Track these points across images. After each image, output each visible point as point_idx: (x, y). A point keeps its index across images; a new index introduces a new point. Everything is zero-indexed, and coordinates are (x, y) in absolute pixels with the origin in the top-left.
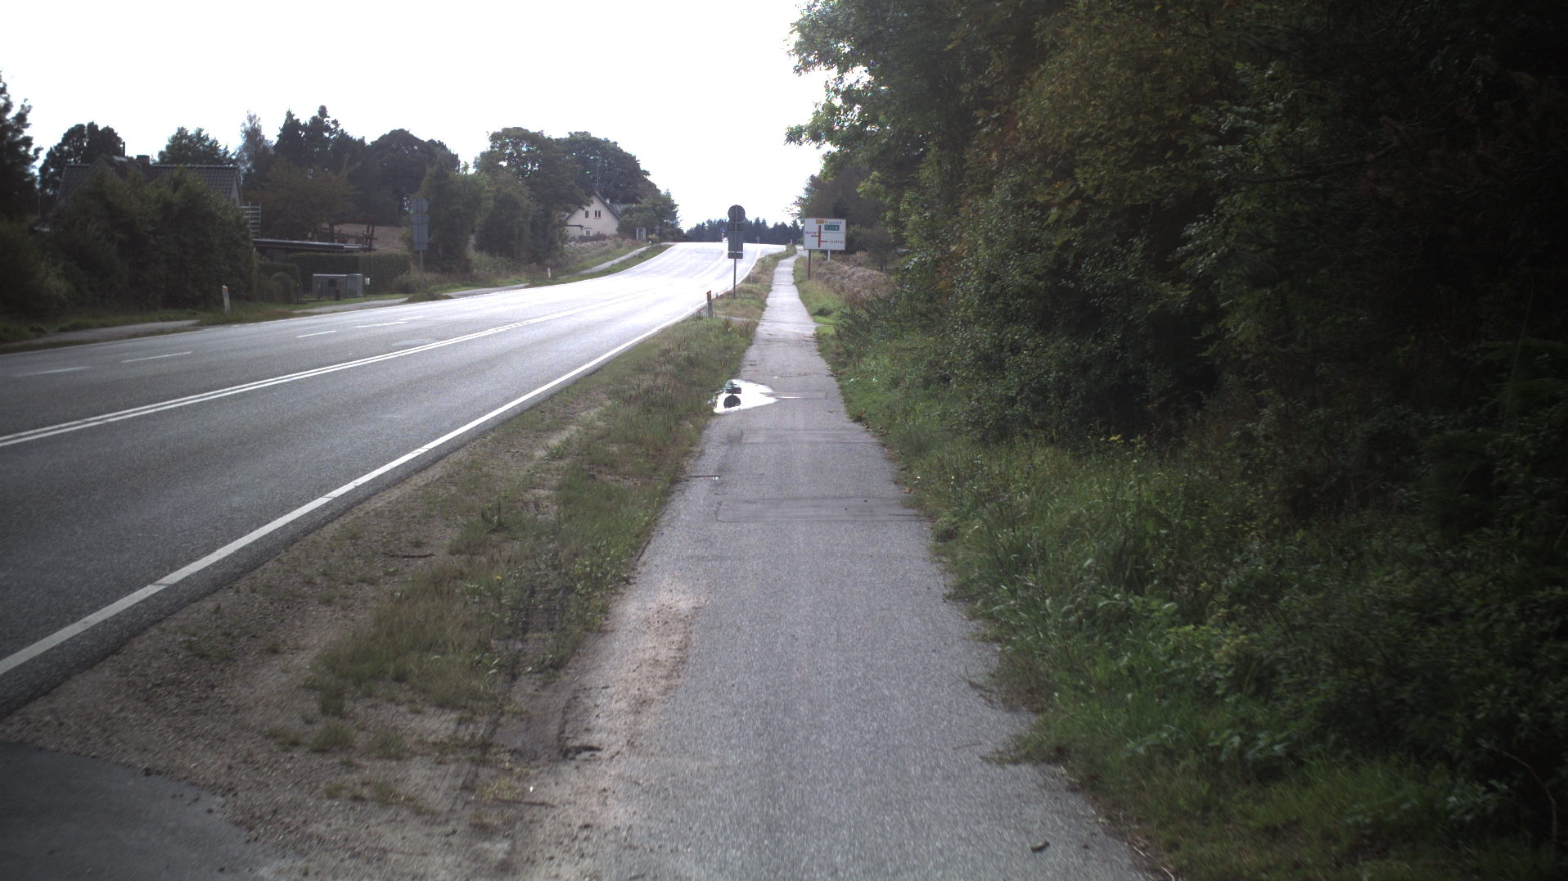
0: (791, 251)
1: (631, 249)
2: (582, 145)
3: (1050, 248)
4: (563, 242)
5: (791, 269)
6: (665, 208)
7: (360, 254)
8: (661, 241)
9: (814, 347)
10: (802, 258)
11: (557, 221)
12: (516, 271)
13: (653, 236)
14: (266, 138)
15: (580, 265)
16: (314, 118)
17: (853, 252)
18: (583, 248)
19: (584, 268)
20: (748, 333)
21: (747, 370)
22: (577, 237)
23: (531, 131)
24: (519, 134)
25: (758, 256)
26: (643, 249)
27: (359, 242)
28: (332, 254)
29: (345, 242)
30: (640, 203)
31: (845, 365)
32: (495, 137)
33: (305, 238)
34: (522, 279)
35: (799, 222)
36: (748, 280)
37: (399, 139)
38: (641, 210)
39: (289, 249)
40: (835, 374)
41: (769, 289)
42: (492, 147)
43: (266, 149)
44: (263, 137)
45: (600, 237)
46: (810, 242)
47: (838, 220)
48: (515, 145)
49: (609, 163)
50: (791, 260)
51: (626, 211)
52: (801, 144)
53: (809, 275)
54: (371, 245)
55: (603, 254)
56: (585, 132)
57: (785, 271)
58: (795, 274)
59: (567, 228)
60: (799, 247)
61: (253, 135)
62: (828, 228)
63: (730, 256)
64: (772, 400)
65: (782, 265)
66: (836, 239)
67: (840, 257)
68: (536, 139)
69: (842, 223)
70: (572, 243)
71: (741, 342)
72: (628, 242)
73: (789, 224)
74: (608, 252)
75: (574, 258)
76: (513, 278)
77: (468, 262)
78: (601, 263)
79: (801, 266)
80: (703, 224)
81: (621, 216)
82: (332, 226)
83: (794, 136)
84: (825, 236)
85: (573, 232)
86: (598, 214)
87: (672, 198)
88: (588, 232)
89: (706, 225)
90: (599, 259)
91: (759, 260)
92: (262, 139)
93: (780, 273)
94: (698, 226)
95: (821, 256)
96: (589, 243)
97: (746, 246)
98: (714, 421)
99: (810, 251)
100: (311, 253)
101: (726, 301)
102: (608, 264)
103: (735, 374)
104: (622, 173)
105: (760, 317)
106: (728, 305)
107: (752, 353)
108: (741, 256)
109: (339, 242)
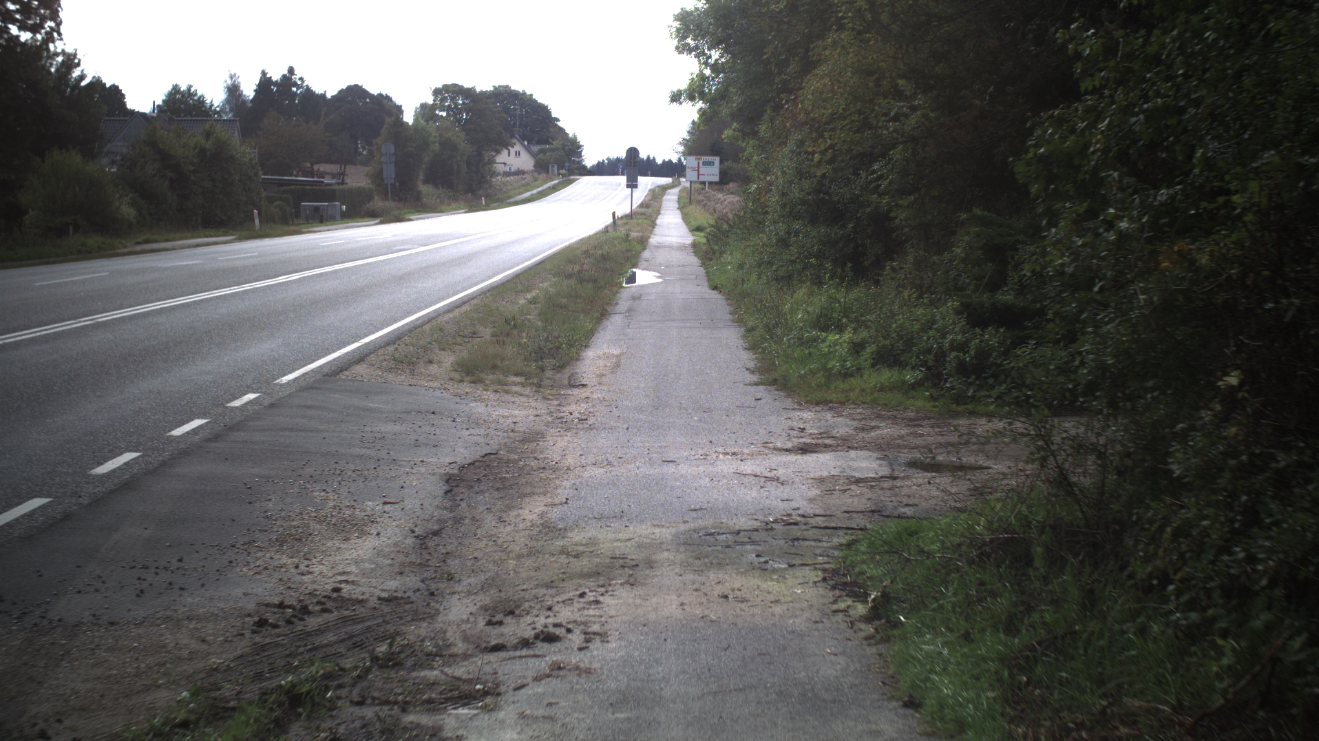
0: (676, 183)
1: (545, 182)
2: (505, 97)
3: (815, 176)
4: (491, 177)
5: (676, 197)
6: (573, 148)
7: (336, 187)
8: (570, 175)
9: (690, 250)
10: (685, 188)
11: (487, 159)
12: (456, 199)
13: (563, 171)
14: (244, 93)
15: (506, 195)
16: (284, 76)
17: (727, 183)
18: (507, 181)
19: (510, 197)
20: (643, 242)
21: (643, 263)
22: (501, 172)
23: (466, 86)
24: (456, 89)
25: (649, 188)
26: (556, 182)
27: (334, 178)
28: (315, 187)
29: (324, 178)
30: (552, 144)
31: (711, 259)
32: (437, 92)
33: (291, 175)
34: (462, 207)
35: (683, 158)
36: (641, 205)
37: (354, 94)
38: (553, 150)
39: (281, 184)
40: (703, 265)
41: (658, 213)
42: (434, 101)
43: (244, 102)
44: (242, 91)
45: (519, 172)
46: (691, 175)
47: (714, 158)
48: (453, 99)
49: (526, 111)
50: (676, 190)
51: (541, 151)
52: (681, 103)
53: (690, 202)
54: (343, 180)
55: (523, 186)
56: (507, 86)
57: (671, 198)
58: (679, 201)
59: (495, 165)
60: (683, 180)
61: (233, 90)
62: (705, 164)
63: (628, 186)
64: (660, 280)
65: (669, 194)
66: (712, 173)
67: (716, 187)
68: (468, 93)
69: (717, 160)
70: (499, 178)
71: (639, 247)
72: (543, 176)
73: (675, 160)
74: (527, 184)
75: (501, 189)
76: (454, 205)
77: (419, 193)
78: (522, 193)
79: (683, 194)
80: (603, 161)
81: (537, 155)
82: (312, 165)
83: (676, 98)
84: (703, 170)
85: (500, 168)
86: (518, 154)
87: (579, 139)
88: (510, 169)
89: (606, 161)
90: (521, 190)
91: (650, 190)
92: (241, 95)
93: (667, 200)
94: (599, 163)
95: (700, 186)
96: (512, 177)
97: (640, 179)
98: (623, 290)
99: (691, 182)
100: (298, 187)
101: (625, 221)
102: (527, 194)
103: (635, 266)
104: (537, 120)
105: (651, 232)
106: (626, 224)
107: (646, 254)
108: (636, 186)
109: (318, 177)
